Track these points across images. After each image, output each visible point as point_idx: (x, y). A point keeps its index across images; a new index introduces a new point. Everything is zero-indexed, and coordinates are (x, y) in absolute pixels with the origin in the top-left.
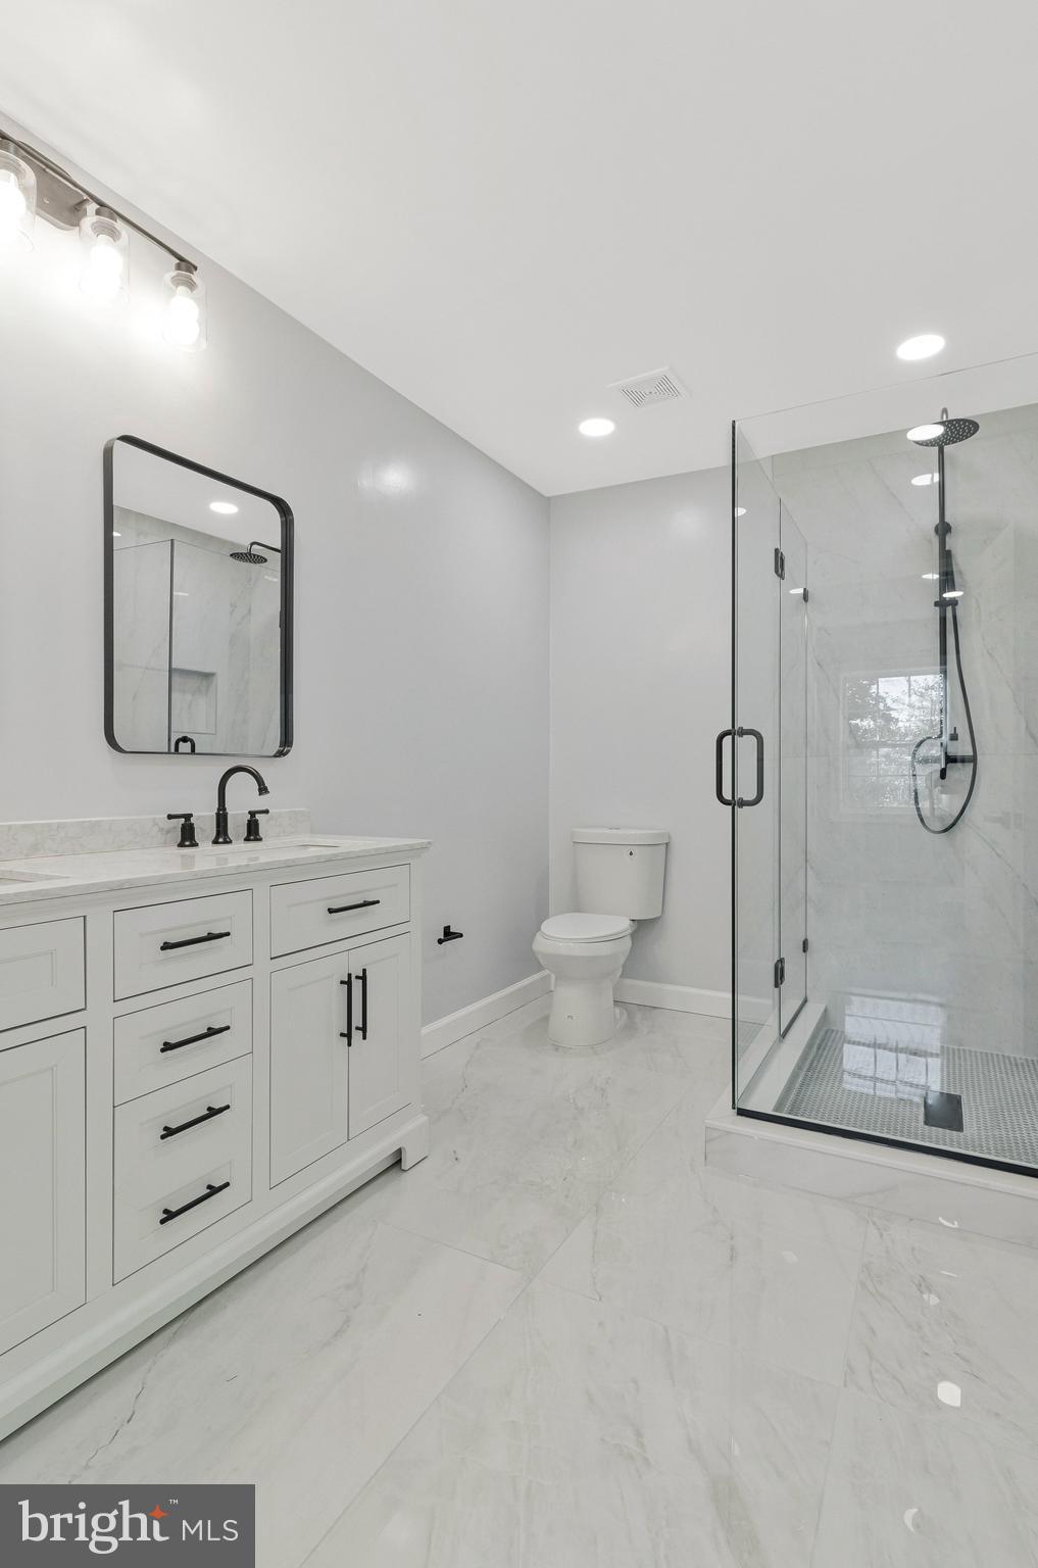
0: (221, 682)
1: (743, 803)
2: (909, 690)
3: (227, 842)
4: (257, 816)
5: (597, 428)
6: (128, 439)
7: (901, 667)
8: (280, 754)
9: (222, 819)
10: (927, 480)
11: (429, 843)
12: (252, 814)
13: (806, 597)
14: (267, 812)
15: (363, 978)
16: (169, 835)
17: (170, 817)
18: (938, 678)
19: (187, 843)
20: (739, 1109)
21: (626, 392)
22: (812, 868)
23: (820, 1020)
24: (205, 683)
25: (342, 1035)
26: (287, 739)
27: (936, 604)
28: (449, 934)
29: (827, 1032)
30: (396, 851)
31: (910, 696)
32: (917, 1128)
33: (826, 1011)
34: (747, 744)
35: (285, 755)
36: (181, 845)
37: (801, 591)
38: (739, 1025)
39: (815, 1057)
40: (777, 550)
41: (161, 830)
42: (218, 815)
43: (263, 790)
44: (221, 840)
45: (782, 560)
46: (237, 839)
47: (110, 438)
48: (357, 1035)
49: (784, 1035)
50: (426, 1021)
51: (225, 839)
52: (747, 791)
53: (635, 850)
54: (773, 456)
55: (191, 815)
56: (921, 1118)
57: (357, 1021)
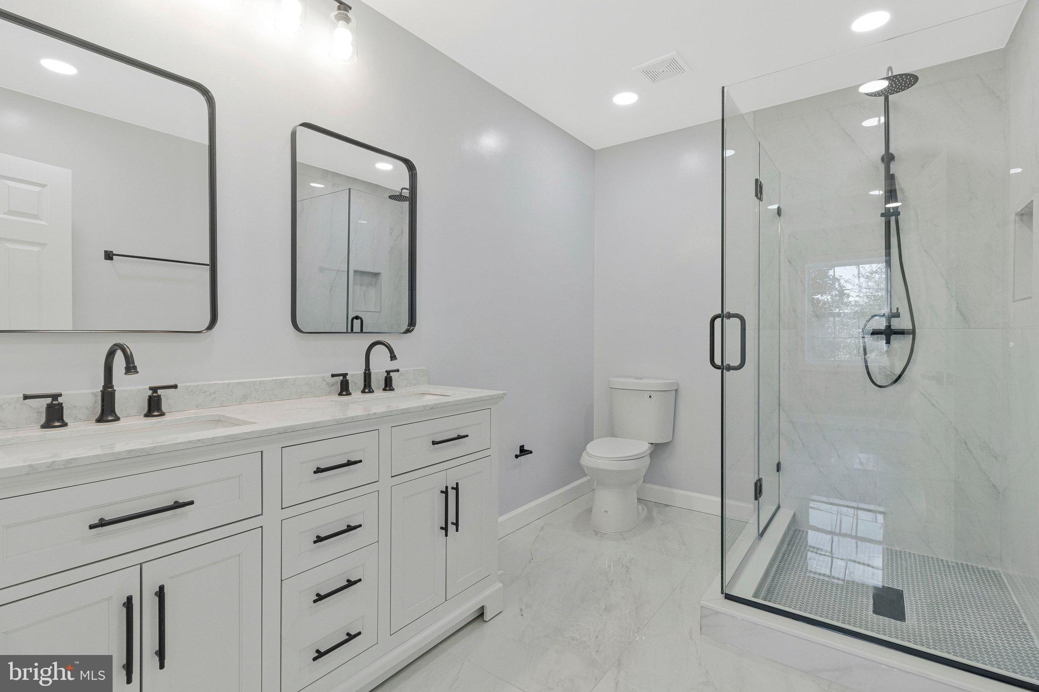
0: (385, 278)
1: (729, 368)
2: (859, 273)
3: (371, 391)
4: (392, 374)
5: (625, 99)
6: (306, 125)
7: (854, 259)
8: (408, 331)
9: (367, 376)
10: (874, 122)
11: (504, 394)
12: (388, 372)
13: (779, 212)
14: (398, 371)
15: (456, 489)
16: (333, 387)
17: (333, 376)
18: (882, 266)
19: (344, 393)
20: (726, 594)
21: (646, 72)
22: (783, 410)
23: (790, 522)
24: (374, 279)
25: (442, 528)
26: (412, 322)
27: (882, 215)
28: (523, 451)
29: (795, 531)
30: (481, 400)
31: (859, 277)
32: (867, 616)
33: (794, 515)
34: (733, 325)
35: (410, 332)
36: (340, 394)
37: (775, 207)
38: (727, 522)
39: (786, 551)
40: (757, 180)
41: (328, 384)
42: (365, 373)
43: (393, 357)
44: (367, 391)
45: (761, 187)
46: (378, 389)
47: (295, 125)
48: (451, 528)
49: (761, 535)
50: (501, 513)
51: (369, 390)
52: (733, 359)
53: (653, 395)
54: (754, 111)
55: (347, 374)
56: (871, 607)
57: (452, 518)
